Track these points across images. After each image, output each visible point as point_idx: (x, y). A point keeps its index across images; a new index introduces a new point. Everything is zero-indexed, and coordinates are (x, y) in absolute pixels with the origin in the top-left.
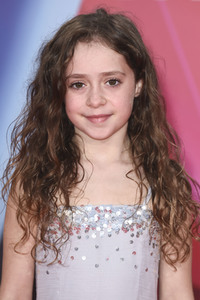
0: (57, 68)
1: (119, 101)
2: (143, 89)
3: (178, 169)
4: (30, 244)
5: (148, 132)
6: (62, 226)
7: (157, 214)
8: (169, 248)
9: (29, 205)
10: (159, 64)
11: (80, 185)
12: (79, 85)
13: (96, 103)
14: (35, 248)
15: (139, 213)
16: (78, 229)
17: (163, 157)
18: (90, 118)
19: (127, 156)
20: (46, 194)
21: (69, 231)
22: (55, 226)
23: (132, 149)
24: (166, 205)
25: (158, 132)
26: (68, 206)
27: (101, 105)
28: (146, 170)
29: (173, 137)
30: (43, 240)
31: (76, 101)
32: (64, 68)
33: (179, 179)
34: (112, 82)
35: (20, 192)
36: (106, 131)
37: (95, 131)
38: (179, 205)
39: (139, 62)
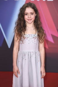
0: (23, 12)
1: (33, 17)
2: (36, 15)
3: (42, 28)
4: (18, 40)
5: (37, 22)
6: (23, 37)
7: (38, 35)
8: (40, 40)
9: (18, 34)
10: (39, 11)
11: (26, 31)
12: (27, 14)
13: (29, 17)
14: (19, 41)
15: (36, 35)
16: (26, 38)
17: (40, 26)
18: (28, 20)
19: (34, 26)
20: (21, 32)
21: (24, 38)
22: (22, 37)
23: (35, 25)
24: (40, 34)
25: (39, 22)
26: (24, 34)
27: (30, 18)
28: (37, 28)
29: (41, 23)
30: (20, 40)
31: (26, 17)
32: (24, 12)
33: (42, 30)
34: (32, 14)
35: (17, 32)
36: (31, 22)
37: (29, 22)
38: (42, 34)
39: (36, 11)
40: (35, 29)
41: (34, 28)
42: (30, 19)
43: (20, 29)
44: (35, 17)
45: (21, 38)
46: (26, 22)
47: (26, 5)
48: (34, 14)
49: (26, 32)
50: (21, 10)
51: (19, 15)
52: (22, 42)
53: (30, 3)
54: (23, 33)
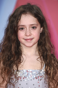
0: (15, 23)
1: (35, 34)
2: (43, 30)
3: (54, 57)
4: (5, 83)
5: (45, 45)
6: (16, 77)
7: (47, 73)
9: (5, 70)
12: (22, 29)
13: (28, 34)
14: (7, 85)
16: (21, 78)
17: (49, 53)
18: (26, 40)
19: (37, 52)
20: (11, 66)
21: (18, 79)
22: (13, 77)
23: (39, 50)
24: (50, 69)
25: (48, 44)
26: (18, 70)
27: (30, 35)
28: (43, 58)
29: (52, 47)
31: (21, 34)
32: (17, 23)
33: (54, 60)
34: (33, 28)
36: (31, 44)
37: (28, 44)
38: (54, 69)
39: (42, 21)
40: (41, 59)
41: (38, 57)
42: (29, 38)
43: (9, 60)
44: (41, 34)
45: (10, 79)
46: (21, 45)
47: (22, 9)
48: (39, 27)
49: (20, 66)
50: (12, 19)
51: (7, 30)
52: (12, 86)
53: (29, 4)
54: (15, 68)
